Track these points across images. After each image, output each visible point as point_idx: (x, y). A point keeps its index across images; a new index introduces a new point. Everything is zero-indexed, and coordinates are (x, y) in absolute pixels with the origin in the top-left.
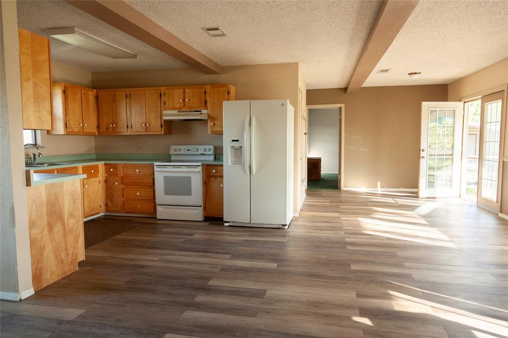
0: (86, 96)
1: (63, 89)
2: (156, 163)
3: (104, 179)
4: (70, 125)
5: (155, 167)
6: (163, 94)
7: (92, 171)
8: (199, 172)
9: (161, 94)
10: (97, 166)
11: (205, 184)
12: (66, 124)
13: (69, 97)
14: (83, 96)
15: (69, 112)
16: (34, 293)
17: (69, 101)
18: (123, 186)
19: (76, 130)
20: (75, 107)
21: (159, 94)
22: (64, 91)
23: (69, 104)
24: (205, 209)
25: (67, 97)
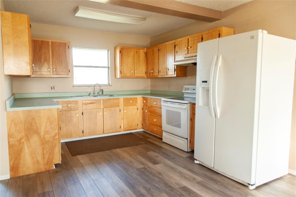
0: (137, 53)
1: (120, 50)
2: (163, 99)
3: (142, 107)
4: (124, 72)
5: (162, 102)
6: (176, 45)
7: (131, 102)
8: (186, 109)
9: (175, 45)
10: (136, 98)
11: (191, 120)
12: (121, 72)
13: (124, 55)
14: (135, 54)
15: (123, 64)
16: (9, 178)
17: (124, 57)
18: (149, 113)
19: (128, 75)
20: (129, 60)
21: (174, 45)
22: (120, 51)
23: (123, 59)
24: (190, 142)
25: (123, 55)
